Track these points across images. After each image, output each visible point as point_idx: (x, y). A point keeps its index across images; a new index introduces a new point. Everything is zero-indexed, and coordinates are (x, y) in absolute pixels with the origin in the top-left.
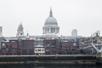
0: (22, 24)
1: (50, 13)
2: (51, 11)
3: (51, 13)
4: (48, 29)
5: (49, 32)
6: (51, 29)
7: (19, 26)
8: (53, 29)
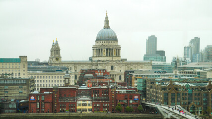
0: (58, 43)
1: (105, 21)
2: (107, 18)
3: (107, 22)
4: (102, 49)
5: (103, 55)
6: (107, 49)
7: (54, 43)
8: (110, 49)
